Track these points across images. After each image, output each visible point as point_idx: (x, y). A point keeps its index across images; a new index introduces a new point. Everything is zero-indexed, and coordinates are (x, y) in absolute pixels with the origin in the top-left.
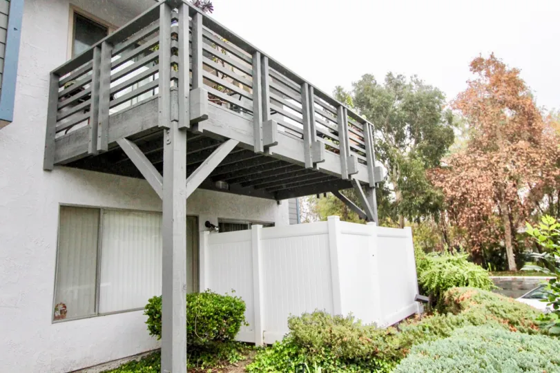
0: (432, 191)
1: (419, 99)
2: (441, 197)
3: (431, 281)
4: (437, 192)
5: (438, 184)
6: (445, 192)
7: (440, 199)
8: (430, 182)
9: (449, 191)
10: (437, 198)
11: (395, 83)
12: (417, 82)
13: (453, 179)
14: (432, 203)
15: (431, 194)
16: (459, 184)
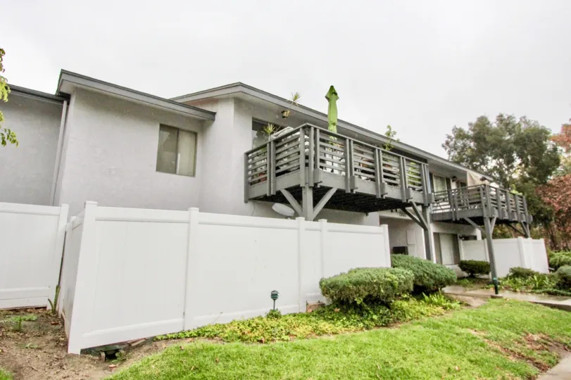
0: (542, 205)
1: (528, 136)
2: (551, 211)
3: (555, 262)
4: (546, 207)
5: (547, 199)
6: (553, 206)
7: (550, 212)
8: (540, 199)
9: (557, 206)
10: (547, 211)
11: (506, 123)
12: (526, 122)
13: (559, 197)
14: (542, 215)
15: (542, 208)
16: (565, 200)
